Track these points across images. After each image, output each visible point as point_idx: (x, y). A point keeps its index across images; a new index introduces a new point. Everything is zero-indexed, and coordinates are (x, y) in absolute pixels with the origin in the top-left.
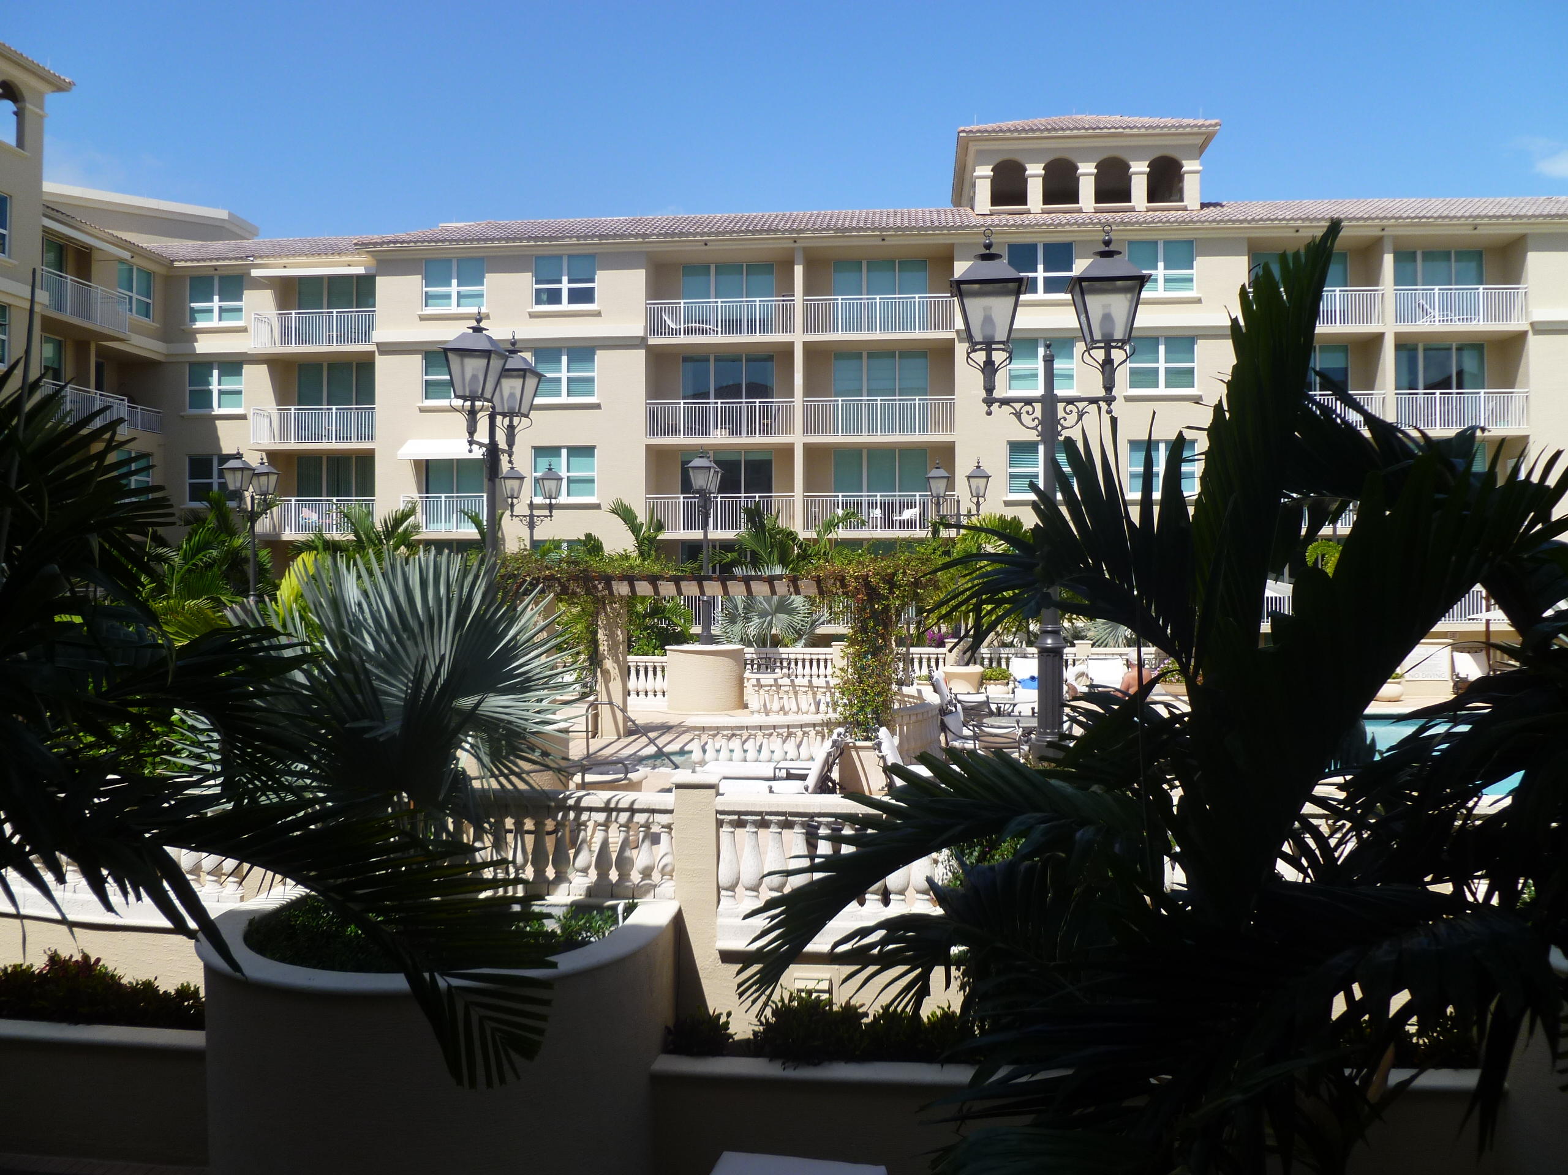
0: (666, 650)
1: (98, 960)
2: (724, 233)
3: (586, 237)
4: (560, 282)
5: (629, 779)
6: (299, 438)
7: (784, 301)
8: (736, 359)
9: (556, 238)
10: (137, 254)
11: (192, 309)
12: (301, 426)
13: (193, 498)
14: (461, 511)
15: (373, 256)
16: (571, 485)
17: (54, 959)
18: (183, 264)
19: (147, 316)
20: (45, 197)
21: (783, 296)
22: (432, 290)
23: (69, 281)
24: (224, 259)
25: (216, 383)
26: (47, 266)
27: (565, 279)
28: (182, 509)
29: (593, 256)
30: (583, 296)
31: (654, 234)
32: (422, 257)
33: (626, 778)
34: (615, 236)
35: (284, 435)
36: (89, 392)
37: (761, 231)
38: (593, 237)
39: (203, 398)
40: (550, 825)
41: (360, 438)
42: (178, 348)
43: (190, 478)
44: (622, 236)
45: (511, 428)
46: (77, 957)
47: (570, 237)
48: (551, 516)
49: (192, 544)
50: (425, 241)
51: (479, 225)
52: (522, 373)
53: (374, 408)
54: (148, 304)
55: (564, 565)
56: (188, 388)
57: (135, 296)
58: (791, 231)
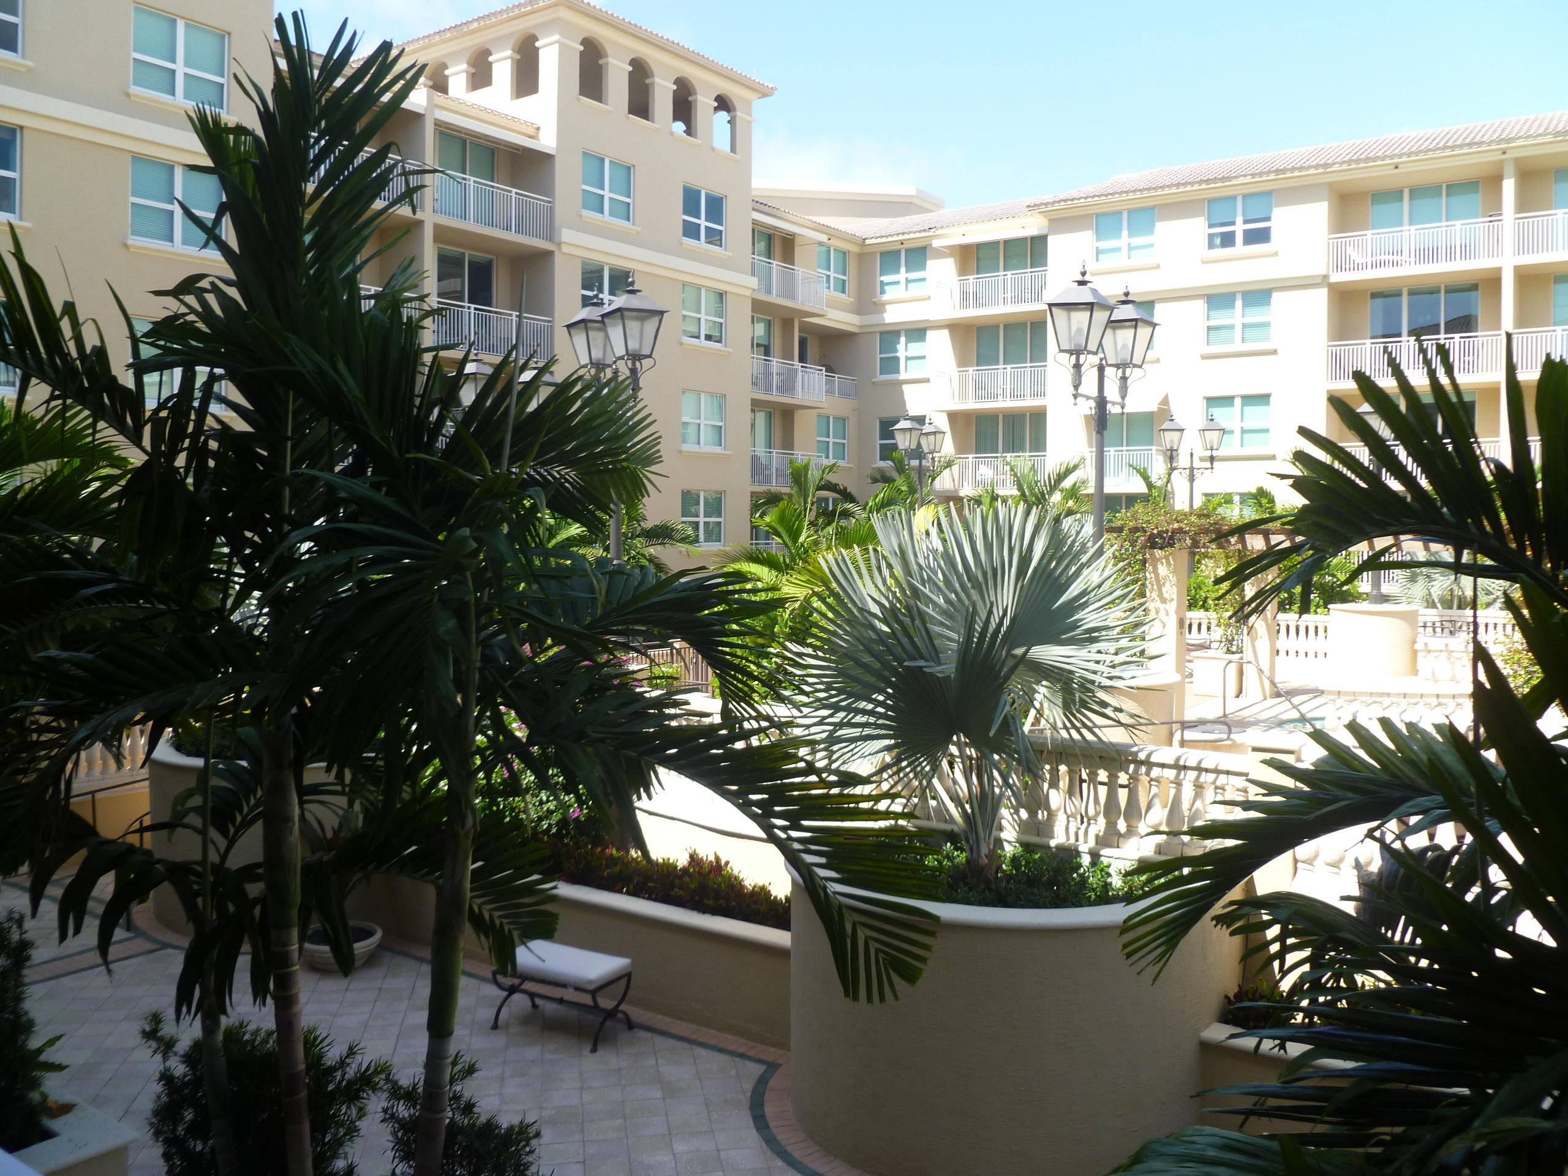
0: (1329, 609)
1: (727, 863)
2: (1417, 153)
3: (1261, 174)
4: (1233, 223)
5: (1232, 740)
6: (977, 397)
7: (1491, 222)
8: (1434, 291)
9: (1229, 179)
10: (833, 236)
11: (882, 282)
12: (979, 386)
13: (882, 458)
14: (1130, 466)
15: (1045, 216)
16: (1245, 435)
17: (694, 858)
18: (874, 241)
19: (843, 292)
20: (754, 193)
21: (1490, 216)
22: (1104, 245)
23: (774, 266)
24: (909, 233)
25: (903, 349)
26: (758, 255)
27: (1239, 220)
28: (873, 468)
29: (1268, 194)
30: (1257, 236)
31: (1336, 163)
32: (1093, 212)
33: (1228, 738)
34: (1293, 169)
35: (963, 396)
36: (793, 365)
37: (1461, 146)
38: (1269, 173)
39: (891, 365)
40: (1123, 778)
41: (1034, 395)
42: (869, 319)
43: (881, 439)
44: (1300, 169)
45: (1124, 379)
46: (712, 858)
47: (1245, 176)
48: (1212, 468)
49: (877, 500)
50: (1094, 196)
51: (1152, 173)
52: (1134, 323)
53: (1046, 366)
54: (844, 281)
55: (1193, 518)
56: (879, 356)
57: (832, 274)
58: (1500, 141)
